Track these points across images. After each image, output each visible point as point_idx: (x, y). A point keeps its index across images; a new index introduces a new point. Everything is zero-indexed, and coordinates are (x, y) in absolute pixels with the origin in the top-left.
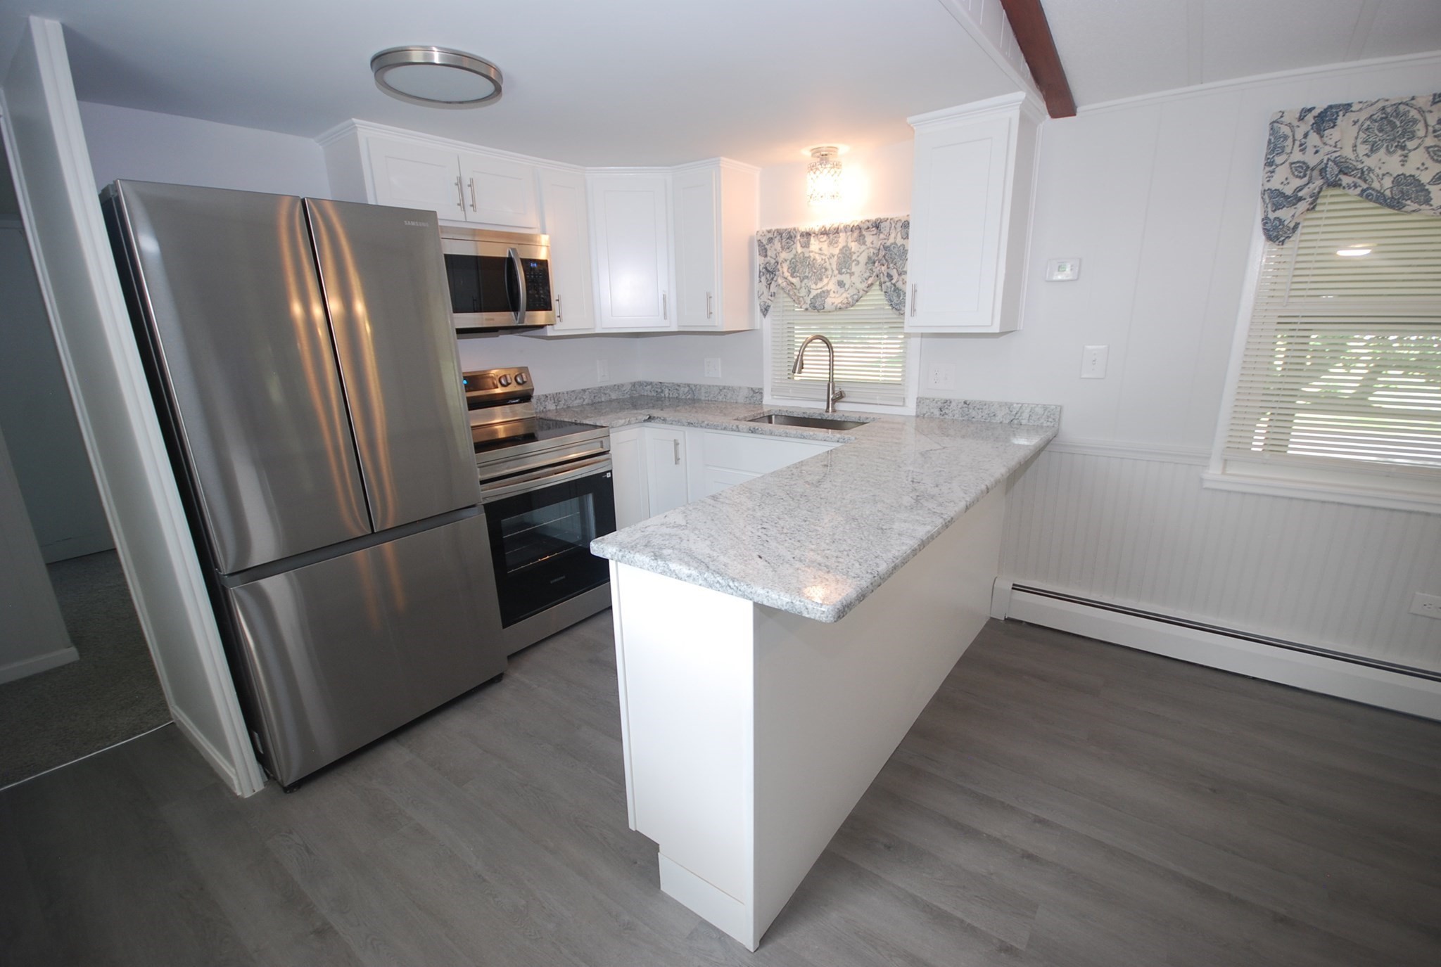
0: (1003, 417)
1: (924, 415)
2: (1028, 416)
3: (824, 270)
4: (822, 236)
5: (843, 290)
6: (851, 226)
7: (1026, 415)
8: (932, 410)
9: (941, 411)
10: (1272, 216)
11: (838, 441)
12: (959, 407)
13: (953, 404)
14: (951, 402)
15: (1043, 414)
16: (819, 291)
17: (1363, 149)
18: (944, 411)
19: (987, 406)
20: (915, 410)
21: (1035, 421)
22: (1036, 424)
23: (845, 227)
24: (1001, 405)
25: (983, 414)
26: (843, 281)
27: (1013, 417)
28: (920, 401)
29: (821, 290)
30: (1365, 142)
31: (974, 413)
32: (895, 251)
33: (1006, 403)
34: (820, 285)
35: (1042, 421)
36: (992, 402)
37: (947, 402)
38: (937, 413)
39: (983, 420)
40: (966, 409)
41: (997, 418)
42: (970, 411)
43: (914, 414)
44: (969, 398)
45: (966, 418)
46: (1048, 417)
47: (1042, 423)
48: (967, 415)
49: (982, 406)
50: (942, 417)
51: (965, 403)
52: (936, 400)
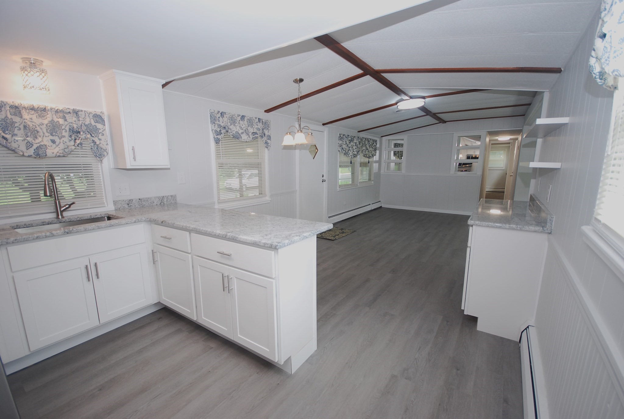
0: (157, 202)
1: (120, 208)
2: (166, 200)
3: (36, 132)
4: (31, 111)
5: (54, 146)
6: (56, 109)
7: (165, 200)
8: (123, 206)
9: (128, 205)
10: (216, 137)
11: (135, 222)
12: (137, 202)
13: (134, 201)
14: (132, 200)
15: (171, 199)
16: (38, 145)
17: (229, 124)
18: (130, 205)
19: (150, 199)
20: (114, 207)
21: (169, 202)
22: (170, 203)
23: (51, 109)
24: (155, 198)
25: (149, 203)
26: (54, 140)
27: (161, 202)
28: (115, 203)
29: (40, 144)
30: (229, 122)
31: (144, 203)
32: (91, 128)
33: (157, 197)
34: (37, 141)
35: (171, 201)
36: (151, 197)
37: (131, 201)
38: (126, 206)
39: (149, 205)
40: (141, 202)
41: (155, 203)
42: (143, 202)
43: (114, 209)
44: (141, 197)
45: (141, 206)
46: (173, 199)
47: (172, 202)
48: (141, 204)
49: (147, 200)
50: (129, 208)
51: (139, 199)
52: (125, 200)
